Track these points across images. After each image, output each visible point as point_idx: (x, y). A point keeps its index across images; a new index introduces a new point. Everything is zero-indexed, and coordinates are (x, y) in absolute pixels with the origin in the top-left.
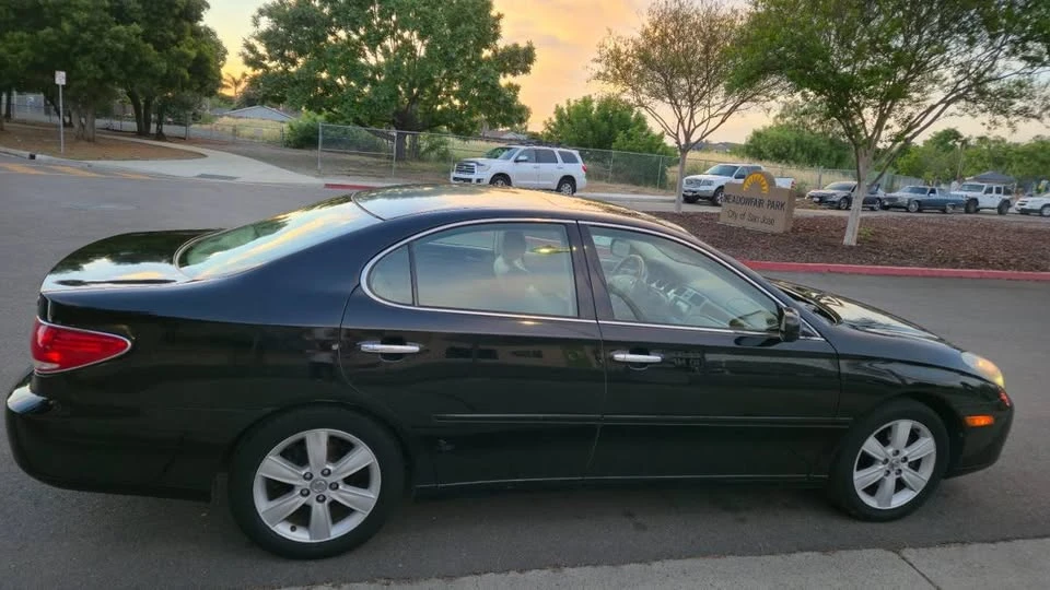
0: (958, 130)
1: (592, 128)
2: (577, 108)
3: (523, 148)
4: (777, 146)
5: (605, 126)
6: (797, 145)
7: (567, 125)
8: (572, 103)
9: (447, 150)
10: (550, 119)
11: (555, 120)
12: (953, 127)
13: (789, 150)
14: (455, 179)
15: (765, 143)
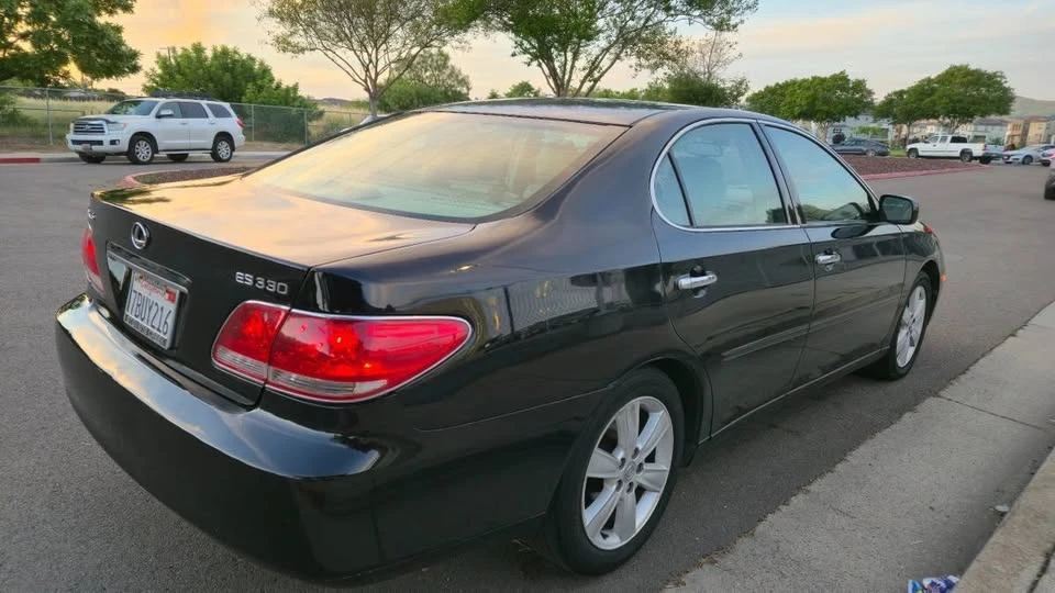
0: (530, 83)
1: (211, 79)
2: (186, 56)
3: (162, 101)
4: (400, 99)
5: (227, 77)
6: (418, 98)
7: (178, 77)
8: (180, 52)
9: (15, 110)
10: (153, 70)
11: (159, 71)
12: (526, 80)
13: (412, 101)
14: (75, 142)
15: (389, 96)
